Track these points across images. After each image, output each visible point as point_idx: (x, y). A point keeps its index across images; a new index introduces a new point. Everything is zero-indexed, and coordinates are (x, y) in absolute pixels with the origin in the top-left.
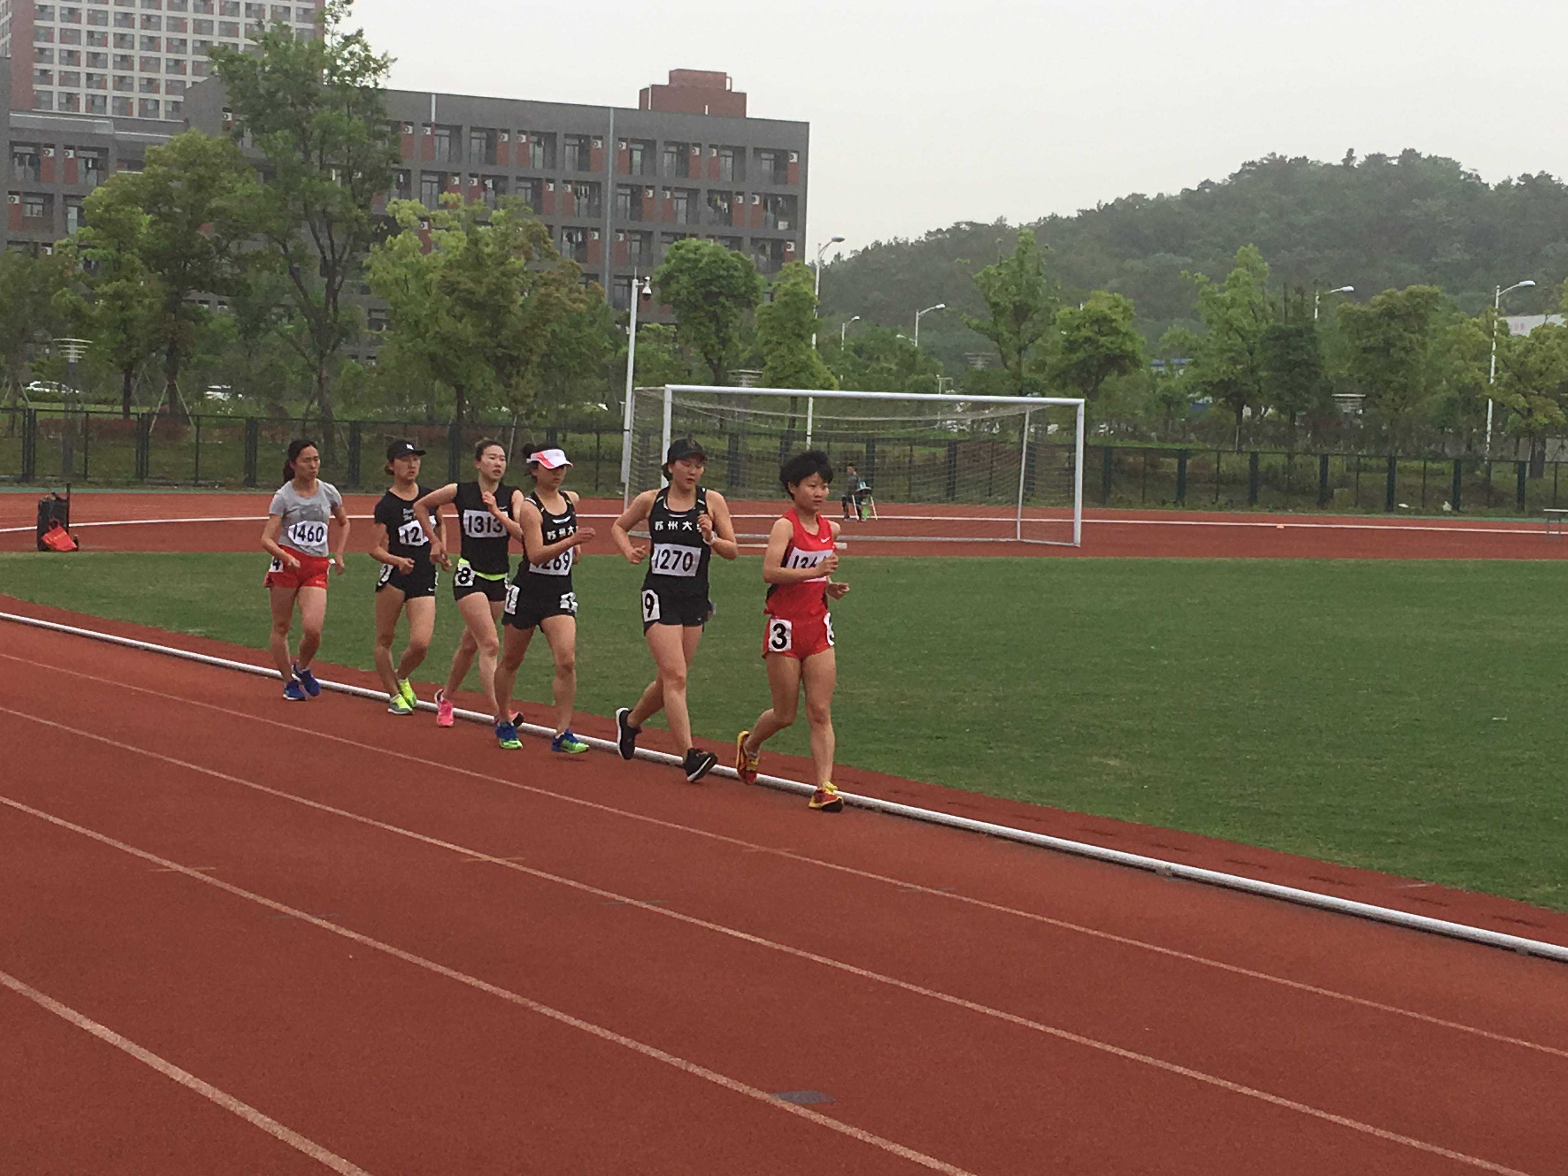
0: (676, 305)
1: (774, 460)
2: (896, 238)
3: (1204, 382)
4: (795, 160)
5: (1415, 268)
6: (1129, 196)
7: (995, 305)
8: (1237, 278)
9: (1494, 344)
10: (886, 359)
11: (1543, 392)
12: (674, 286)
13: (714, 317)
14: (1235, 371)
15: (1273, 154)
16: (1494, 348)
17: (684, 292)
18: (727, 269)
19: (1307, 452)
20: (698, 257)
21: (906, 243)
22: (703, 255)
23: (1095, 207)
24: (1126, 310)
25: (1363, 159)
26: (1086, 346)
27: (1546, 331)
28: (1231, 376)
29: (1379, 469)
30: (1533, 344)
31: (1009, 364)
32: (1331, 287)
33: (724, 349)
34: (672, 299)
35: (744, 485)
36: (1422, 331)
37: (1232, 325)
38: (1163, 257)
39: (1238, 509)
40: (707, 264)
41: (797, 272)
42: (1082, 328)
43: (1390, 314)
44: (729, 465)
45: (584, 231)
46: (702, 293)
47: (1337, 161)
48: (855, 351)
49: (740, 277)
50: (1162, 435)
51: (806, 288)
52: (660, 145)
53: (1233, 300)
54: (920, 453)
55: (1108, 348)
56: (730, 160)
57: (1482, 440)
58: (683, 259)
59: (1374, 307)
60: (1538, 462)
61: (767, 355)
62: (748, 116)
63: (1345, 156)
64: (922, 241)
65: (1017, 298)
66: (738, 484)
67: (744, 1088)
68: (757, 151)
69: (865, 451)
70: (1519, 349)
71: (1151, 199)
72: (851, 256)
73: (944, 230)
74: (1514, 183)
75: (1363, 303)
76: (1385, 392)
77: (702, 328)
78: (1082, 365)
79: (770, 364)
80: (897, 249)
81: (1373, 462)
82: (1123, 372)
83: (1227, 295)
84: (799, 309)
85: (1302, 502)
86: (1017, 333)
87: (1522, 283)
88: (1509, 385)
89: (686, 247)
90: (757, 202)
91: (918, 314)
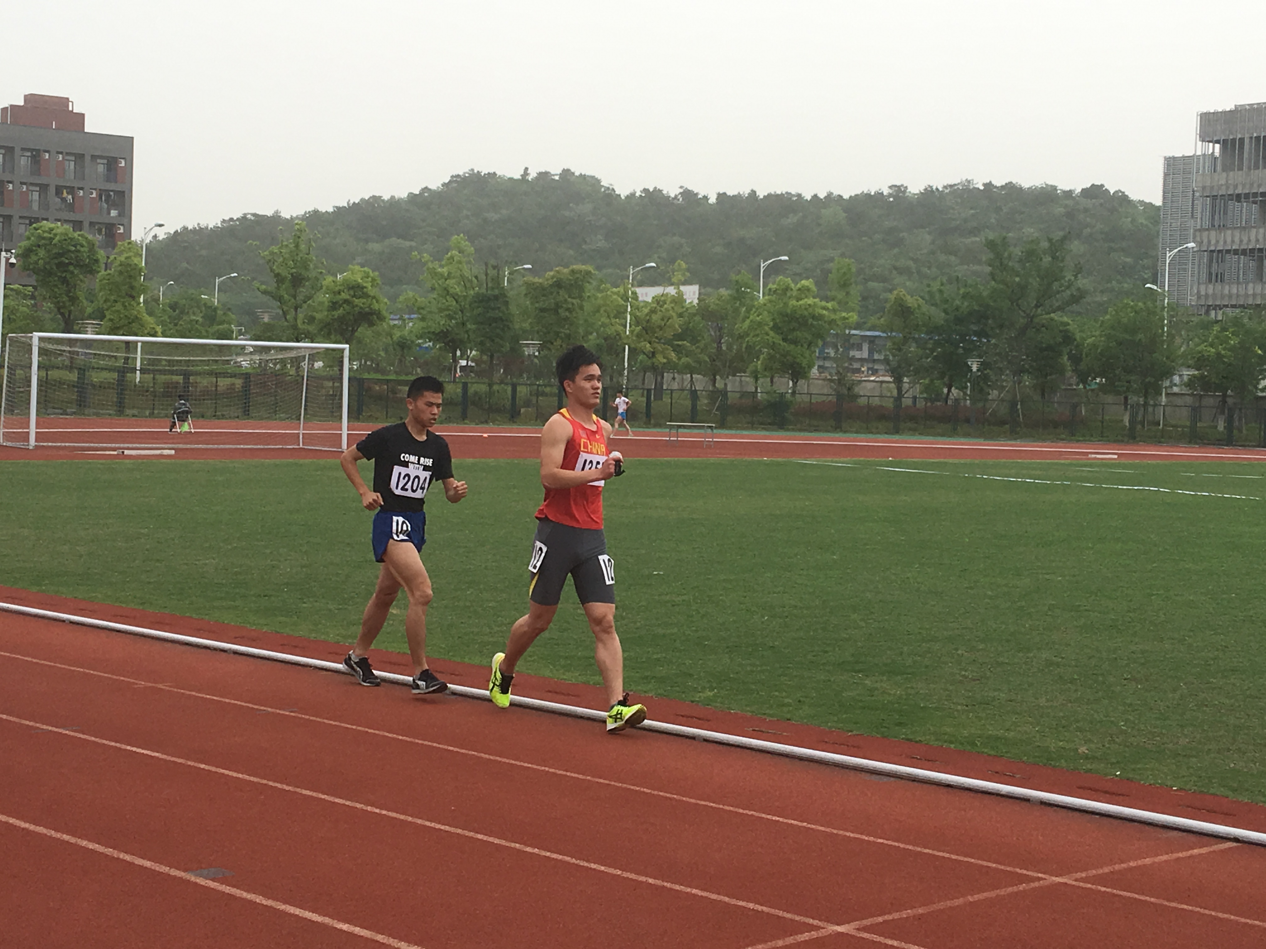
0: (36, 271)
1: (113, 388)
2: (199, 224)
3: (429, 332)
4: (123, 164)
5: (571, 252)
6: (371, 197)
7: (277, 275)
8: (452, 258)
9: (629, 307)
10: (194, 314)
11: (663, 341)
12: (34, 258)
13: (64, 281)
14: (451, 324)
15: (473, 170)
16: (629, 310)
17: (41, 262)
18: (75, 246)
19: (502, 382)
20: (52, 236)
21: (207, 228)
22: (55, 235)
23: (346, 205)
24: (373, 280)
25: (535, 175)
26: (345, 305)
27: (663, 298)
28: (448, 328)
29: (552, 395)
30: (656, 308)
31: (288, 317)
32: (517, 265)
33: (73, 305)
34: (31, 267)
35: (89, 407)
36: (581, 297)
37: (448, 291)
38: (394, 241)
39: (454, 423)
40: (59, 241)
41: (130, 248)
42: (342, 293)
43: (558, 284)
44: (77, 392)
46: (56, 264)
47: (517, 176)
48: (171, 307)
49: (84, 252)
50: (397, 370)
51: (136, 260)
52: (17, 151)
53: (449, 273)
54: (224, 383)
55: (361, 308)
56: (72, 163)
57: (621, 375)
58: (41, 238)
59: (547, 280)
60: (659, 389)
61: (107, 310)
62: (86, 131)
63: (522, 173)
64: (218, 227)
65: (294, 270)
66: (85, 406)
67: (164, 869)
68: (94, 157)
69: (181, 381)
70: (646, 311)
71: (386, 199)
72: (165, 237)
73: (235, 219)
74: (638, 194)
75: (539, 278)
76: (556, 340)
77: (56, 290)
78: (341, 320)
79: (108, 317)
80: (199, 232)
81: (548, 390)
82: (371, 324)
83: (445, 270)
84: (130, 277)
85: (499, 418)
86: (294, 297)
87: (647, 265)
88: (639, 336)
89: (43, 229)
90: (94, 195)
91: (217, 281)
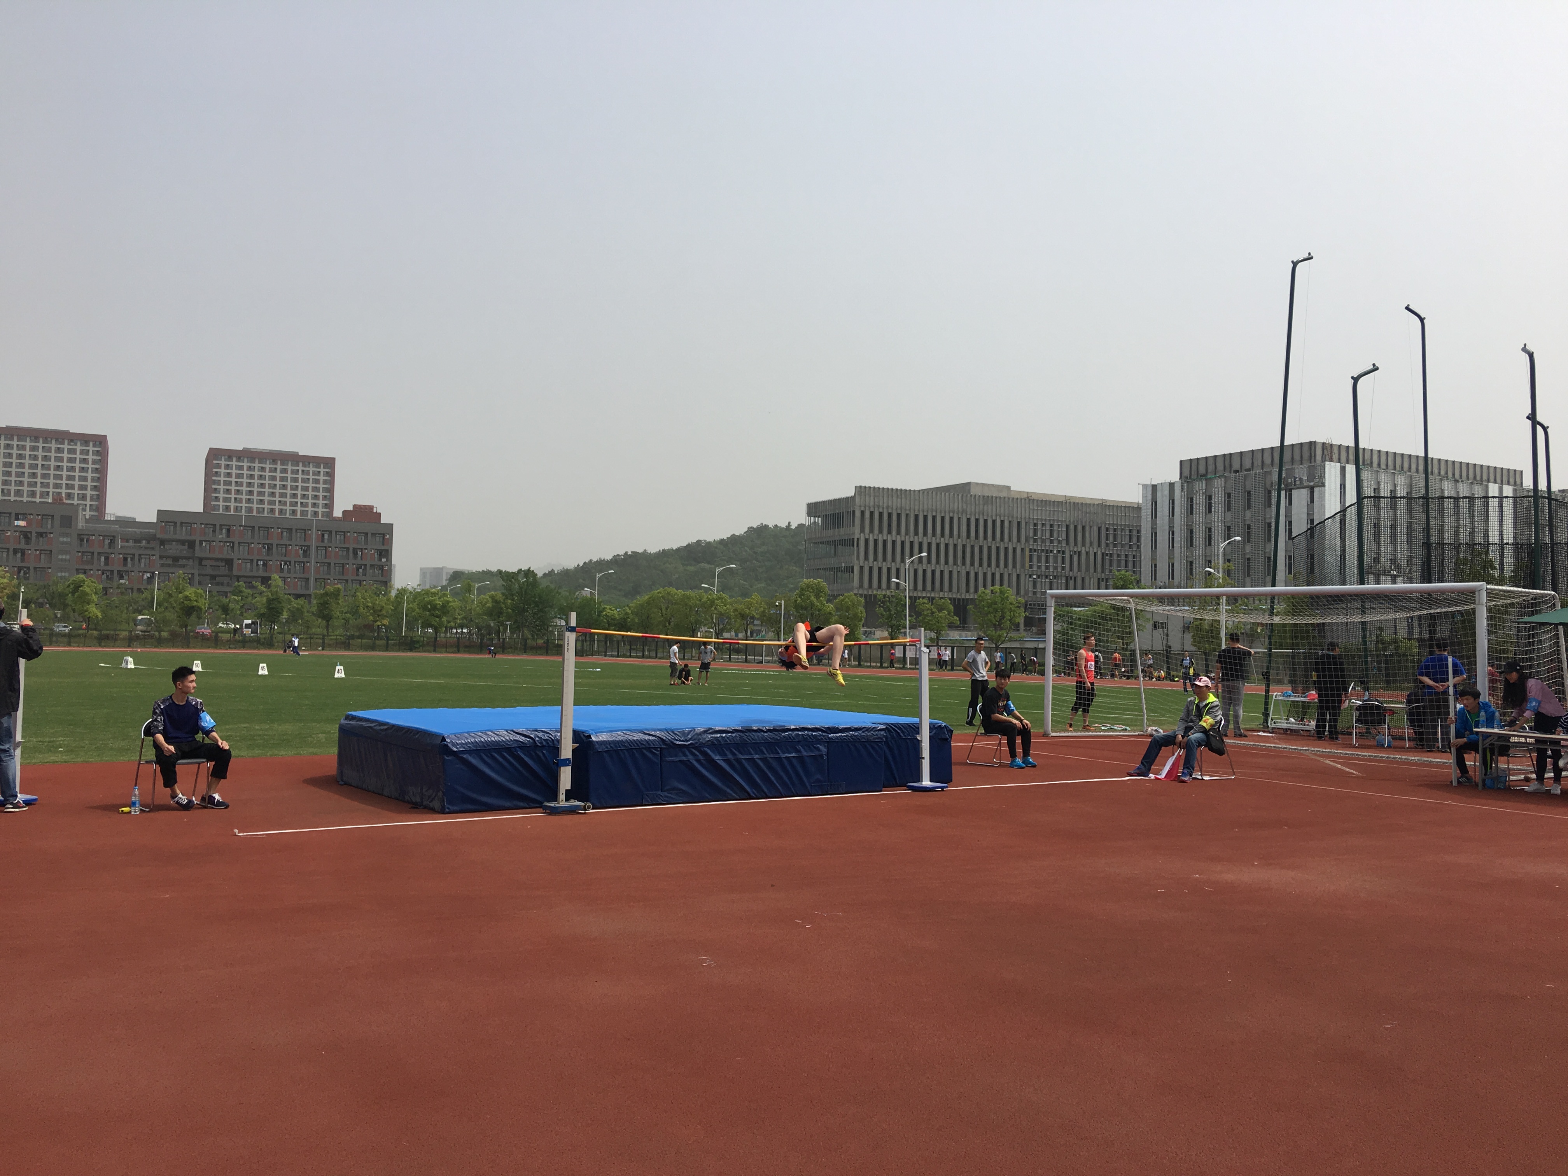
4: (388, 537)
45: (304, 563)
56: (363, 537)
62: (382, 522)
68: (373, 534)
90: (373, 552)
